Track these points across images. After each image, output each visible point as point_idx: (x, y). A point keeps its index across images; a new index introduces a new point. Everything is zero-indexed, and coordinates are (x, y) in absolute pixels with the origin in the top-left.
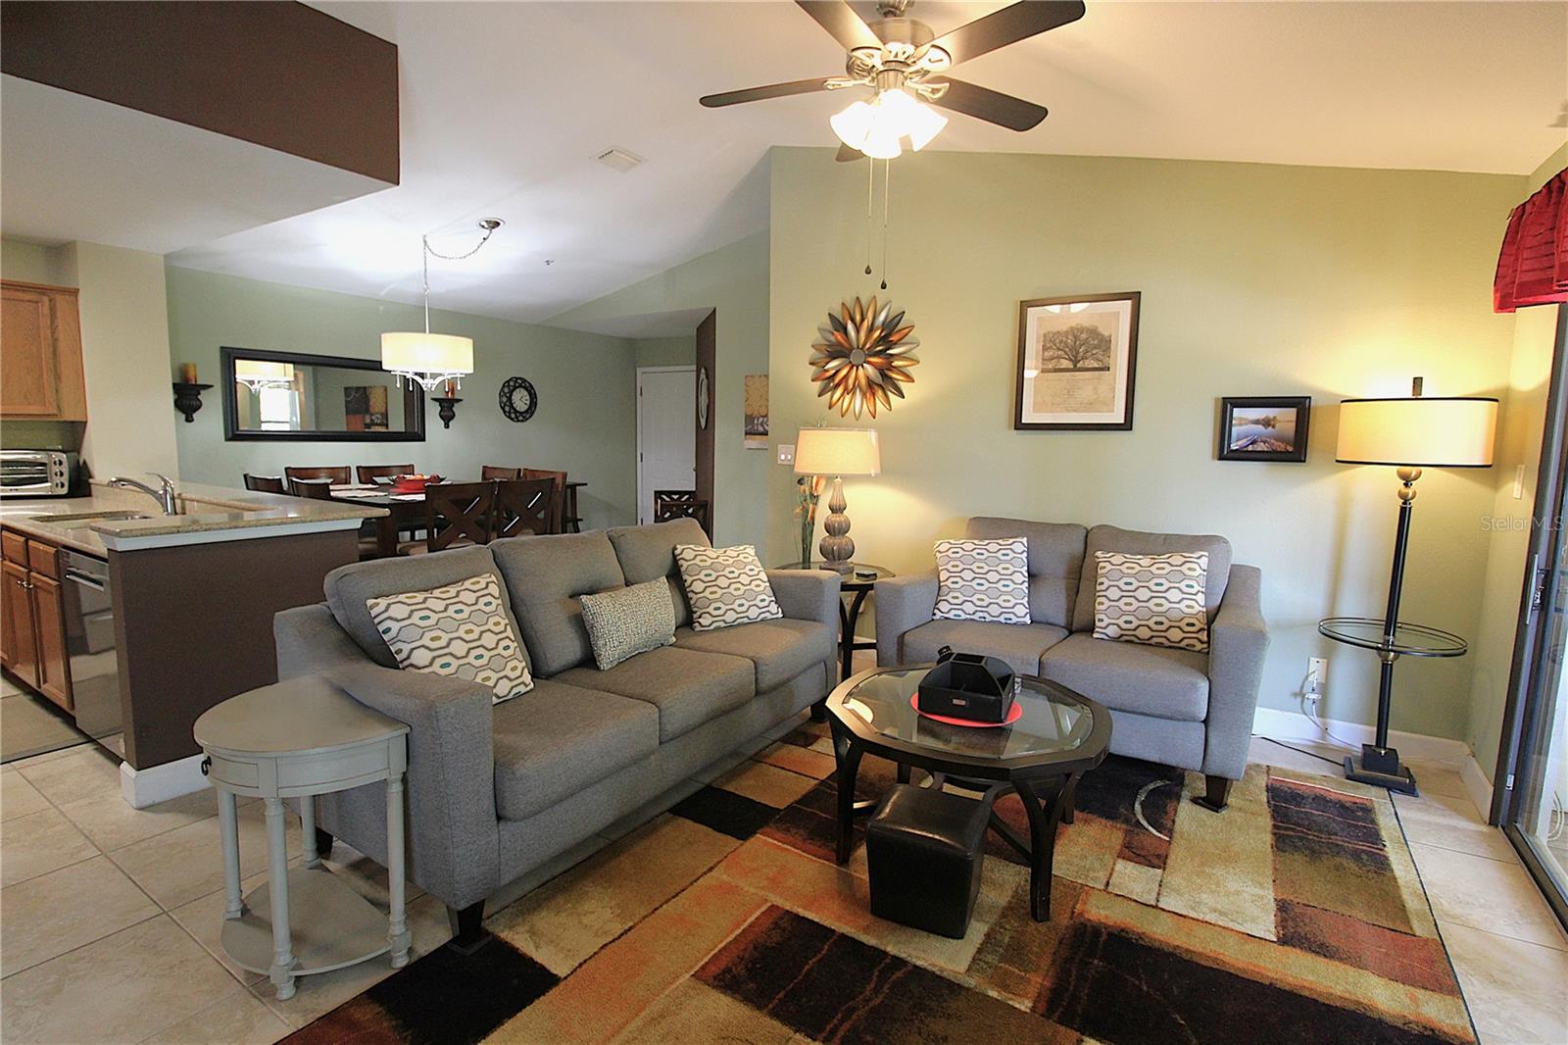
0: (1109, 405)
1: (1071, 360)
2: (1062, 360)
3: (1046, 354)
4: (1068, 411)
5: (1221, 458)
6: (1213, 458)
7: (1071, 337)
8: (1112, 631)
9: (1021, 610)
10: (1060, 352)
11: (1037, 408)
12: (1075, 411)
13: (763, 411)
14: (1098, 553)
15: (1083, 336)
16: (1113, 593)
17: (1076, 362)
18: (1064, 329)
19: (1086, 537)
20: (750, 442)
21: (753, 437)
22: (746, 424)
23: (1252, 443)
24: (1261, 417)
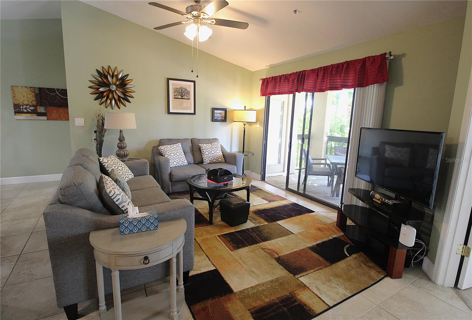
0: (190, 108)
1: (181, 96)
2: (179, 96)
3: (175, 94)
4: (181, 109)
5: (213, 121)
6: (211, 121)
7: (181, 90)
8: (208, 162)
9: (186, 162)
10: (178, 94)
11: (173, 108)
12: (183, 109)
13: (26, 102)
14: (200, 144)
15: (184, 90)
16: (207, 153)
17: (182, 97)
18: (179, 87)
19: (191, 141)
20: (19, 116)
21: (20, 114)
22: (15, 109)
23: (218, 118)
24: (219, 112)
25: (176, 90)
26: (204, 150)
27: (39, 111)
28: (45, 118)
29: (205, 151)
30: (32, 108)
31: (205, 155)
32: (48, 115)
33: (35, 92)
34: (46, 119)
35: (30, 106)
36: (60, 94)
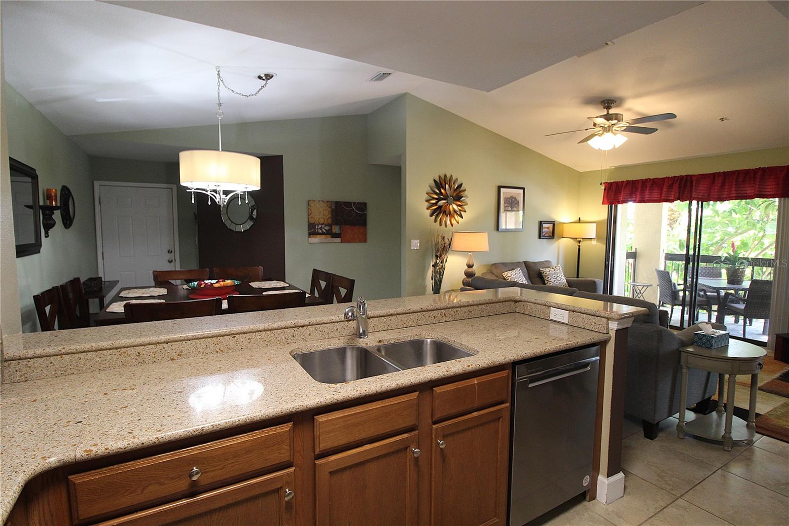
0: (519, 222)
2: (509, 207)
3: (505, 205)
6: (538, 238)
7: (511, 200)
10: (509, 204)
11: (503, 224)
13: (322, 221)
14: (541, 269)
15: (513, 200)
16: (553, 280)
17: (512, 208)
18: (509, 197)
19: (525, 265)
20: (313, 239)
21: (315, 236)
22: (309, 229)
23: (546, 234)
24: (547, 226)
25: (506, 200)
26: (548, 277)
27: (334, 231)
28: (339, 240)
29: (550, 278)
30: (327, 228)
31: (551, 282)
32: (342, 235)
33: (331, 207)
34: (340, 242)
35: (326, 225)
36: (356, 209)
